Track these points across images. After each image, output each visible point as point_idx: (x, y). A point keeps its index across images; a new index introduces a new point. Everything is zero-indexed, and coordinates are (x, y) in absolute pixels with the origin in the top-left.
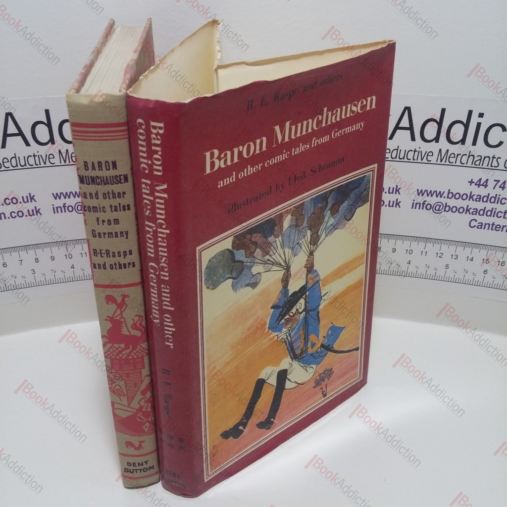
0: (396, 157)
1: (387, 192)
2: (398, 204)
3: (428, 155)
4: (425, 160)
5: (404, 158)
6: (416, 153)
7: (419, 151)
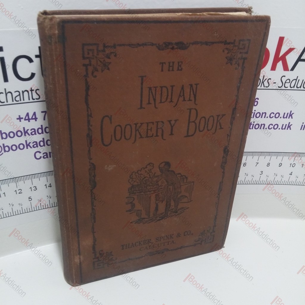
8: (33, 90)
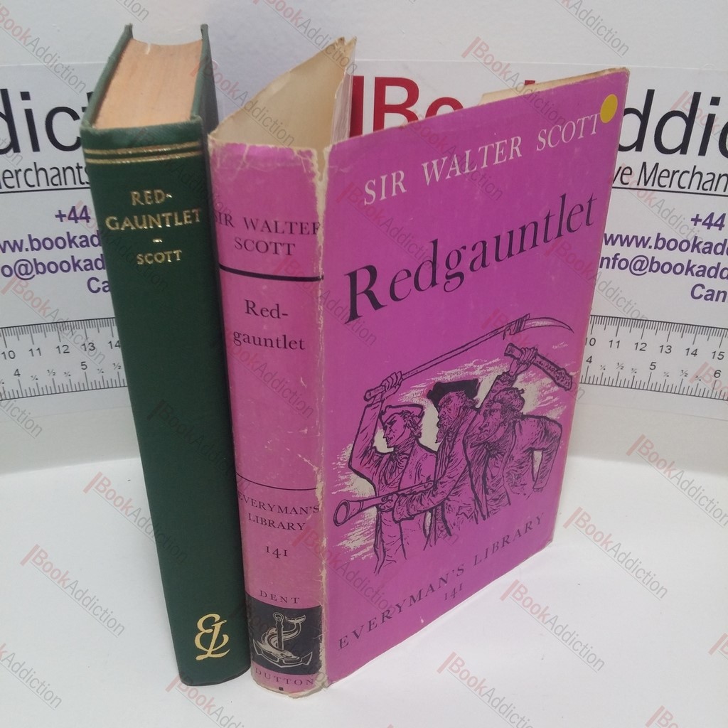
8: (81, 167)
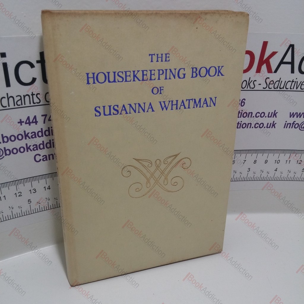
0: (277, 88)
1: (267, 117)
2: (274, 125)
3: (302, 85)
4: (299, 89)
5: (283, 88)
6: (294, 83)
7: (296, 82)
